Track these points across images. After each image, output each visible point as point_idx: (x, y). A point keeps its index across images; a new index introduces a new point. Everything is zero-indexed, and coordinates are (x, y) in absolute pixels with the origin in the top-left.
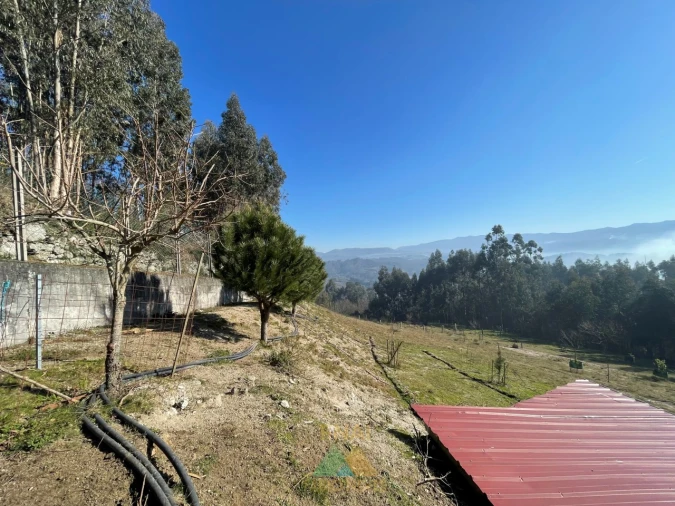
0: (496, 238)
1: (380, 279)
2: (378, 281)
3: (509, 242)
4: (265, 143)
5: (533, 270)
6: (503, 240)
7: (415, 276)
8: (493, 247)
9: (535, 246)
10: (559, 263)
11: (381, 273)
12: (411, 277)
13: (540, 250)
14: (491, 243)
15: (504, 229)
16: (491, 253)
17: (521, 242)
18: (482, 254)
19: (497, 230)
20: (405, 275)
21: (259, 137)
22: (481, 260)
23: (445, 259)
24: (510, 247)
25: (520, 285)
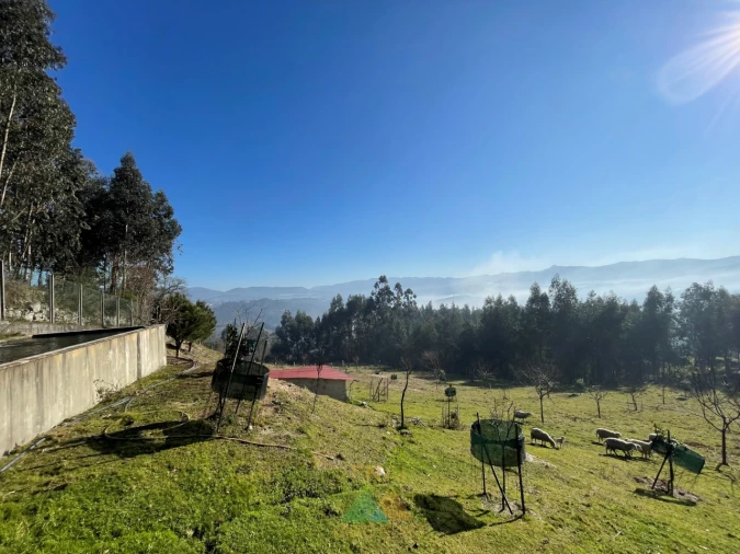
0: (382, 286)
1: (283, 323)
2: (280, 326)
3: (392, 289)
4: (161, 198)
5: (410, 312)
6: (387, 288)
7: (318, 319)
8: (379, 294)
9: (412, 293)
10: (429, 309)
11: (284, 317)
12: (314, 320)
13: (415, 297)
14: (378, 290)
15: (387, 279)
16: (378, 299)
17: (400, 290)
18: (371, 299)
19: (383, 279)
20: (309, 319)
21: (154, 192)
22: (370, 305)
23: (345, 302)
24: (392, 294)
25: (398, 327)
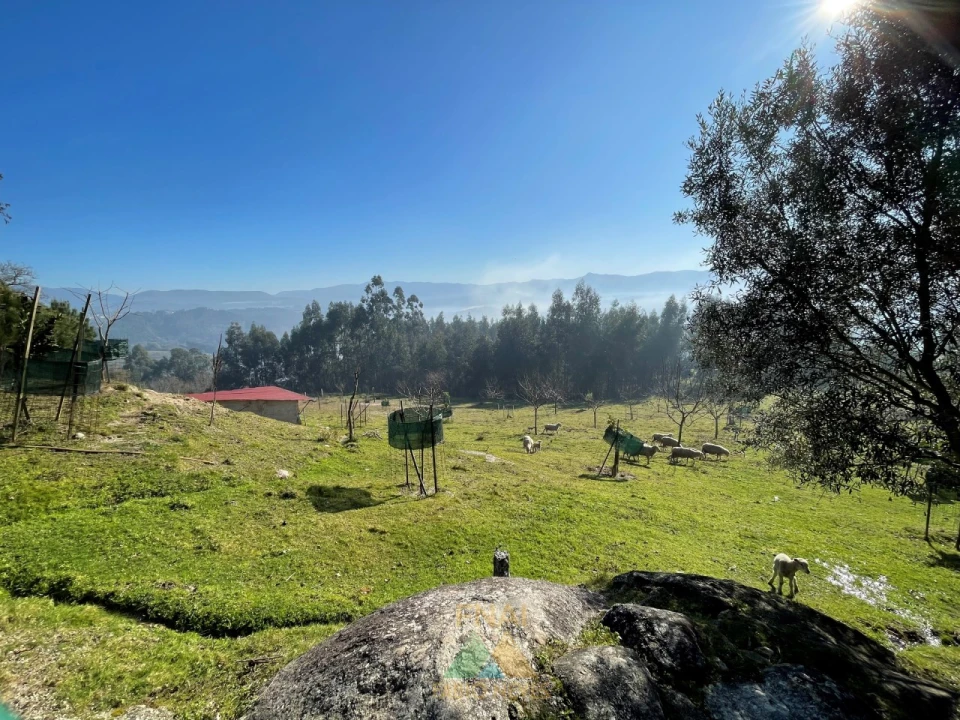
0: (376, 290)
1: (230, 341)
2: (225, 345)
3: (389, 295)
5: (415, 325)
6: (383, 293)
7: (286, 336)
8: (372, 300)
9: (417, 301)
10: (440, 322)
11: (230, 333)
12: (279, 337)
13: (421, 305)
14: (370, 296)
15: (383, 280)
16: (371, 307)
17: (401, 296)
18: (361, 308)
19: (377, 281)
20: (270, 336)
22: (361, 316)
23: (324, 312)
24: (390, 301)
25: (398, 345)
